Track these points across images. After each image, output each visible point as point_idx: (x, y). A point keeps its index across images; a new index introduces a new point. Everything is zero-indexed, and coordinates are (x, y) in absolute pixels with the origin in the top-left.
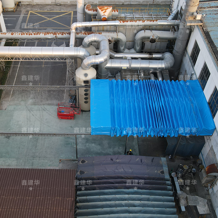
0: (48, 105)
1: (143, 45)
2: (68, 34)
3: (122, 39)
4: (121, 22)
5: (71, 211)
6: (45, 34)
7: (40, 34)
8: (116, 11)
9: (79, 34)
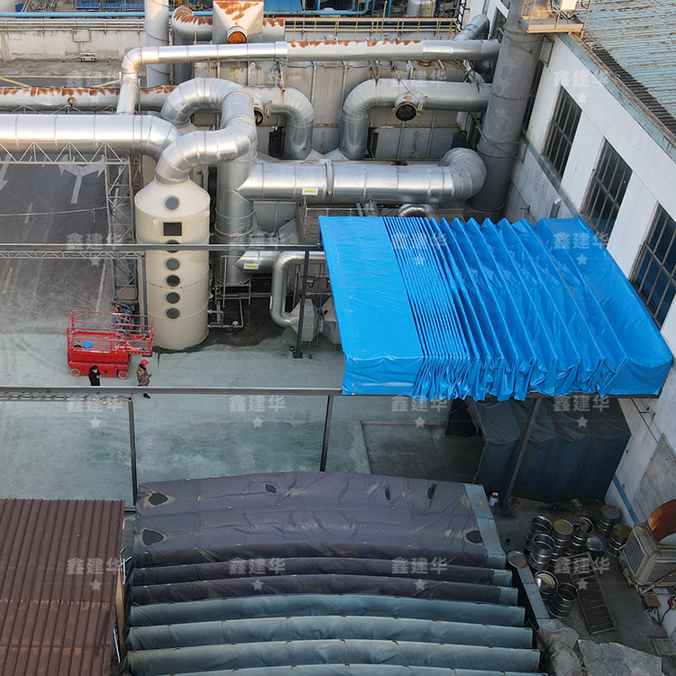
0: (37, 333)
1: (371, 138)
2: (112, 91)
3: (300, 110)
4: (294, 46)
5: (95, 654)
6: (33, 93)
7: (14, 92)
8: (277, 23)
9: (151, 93)
